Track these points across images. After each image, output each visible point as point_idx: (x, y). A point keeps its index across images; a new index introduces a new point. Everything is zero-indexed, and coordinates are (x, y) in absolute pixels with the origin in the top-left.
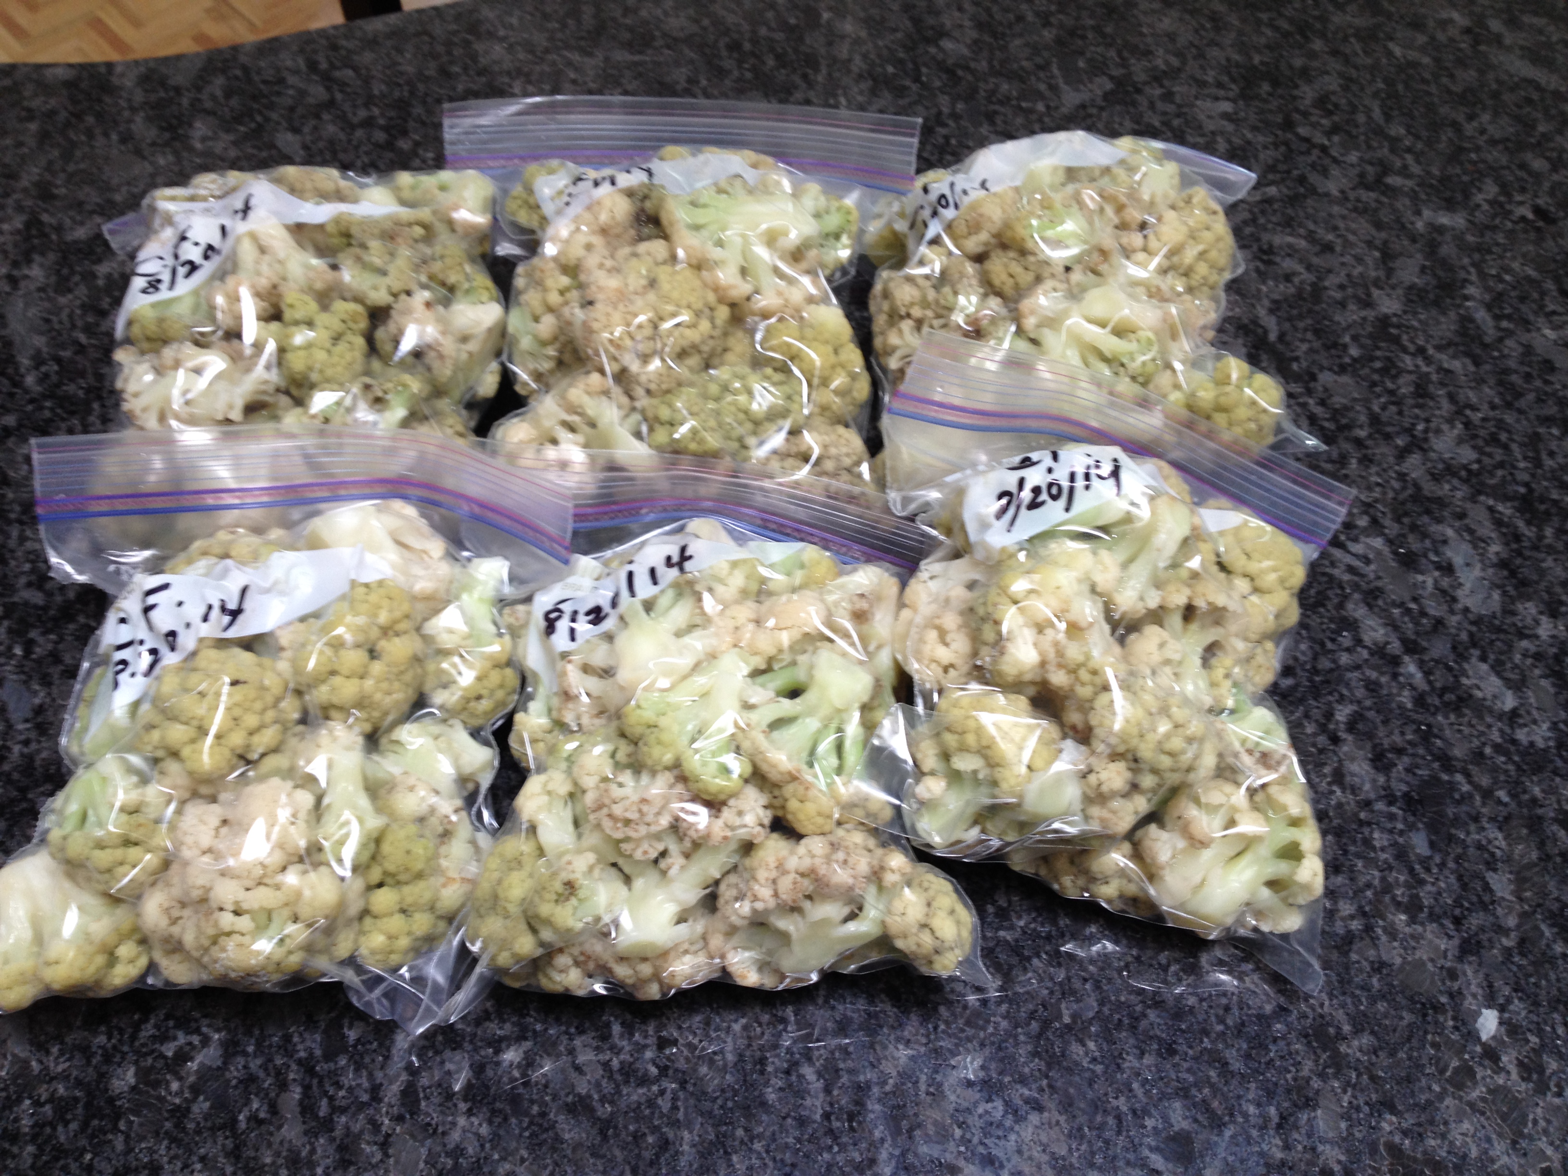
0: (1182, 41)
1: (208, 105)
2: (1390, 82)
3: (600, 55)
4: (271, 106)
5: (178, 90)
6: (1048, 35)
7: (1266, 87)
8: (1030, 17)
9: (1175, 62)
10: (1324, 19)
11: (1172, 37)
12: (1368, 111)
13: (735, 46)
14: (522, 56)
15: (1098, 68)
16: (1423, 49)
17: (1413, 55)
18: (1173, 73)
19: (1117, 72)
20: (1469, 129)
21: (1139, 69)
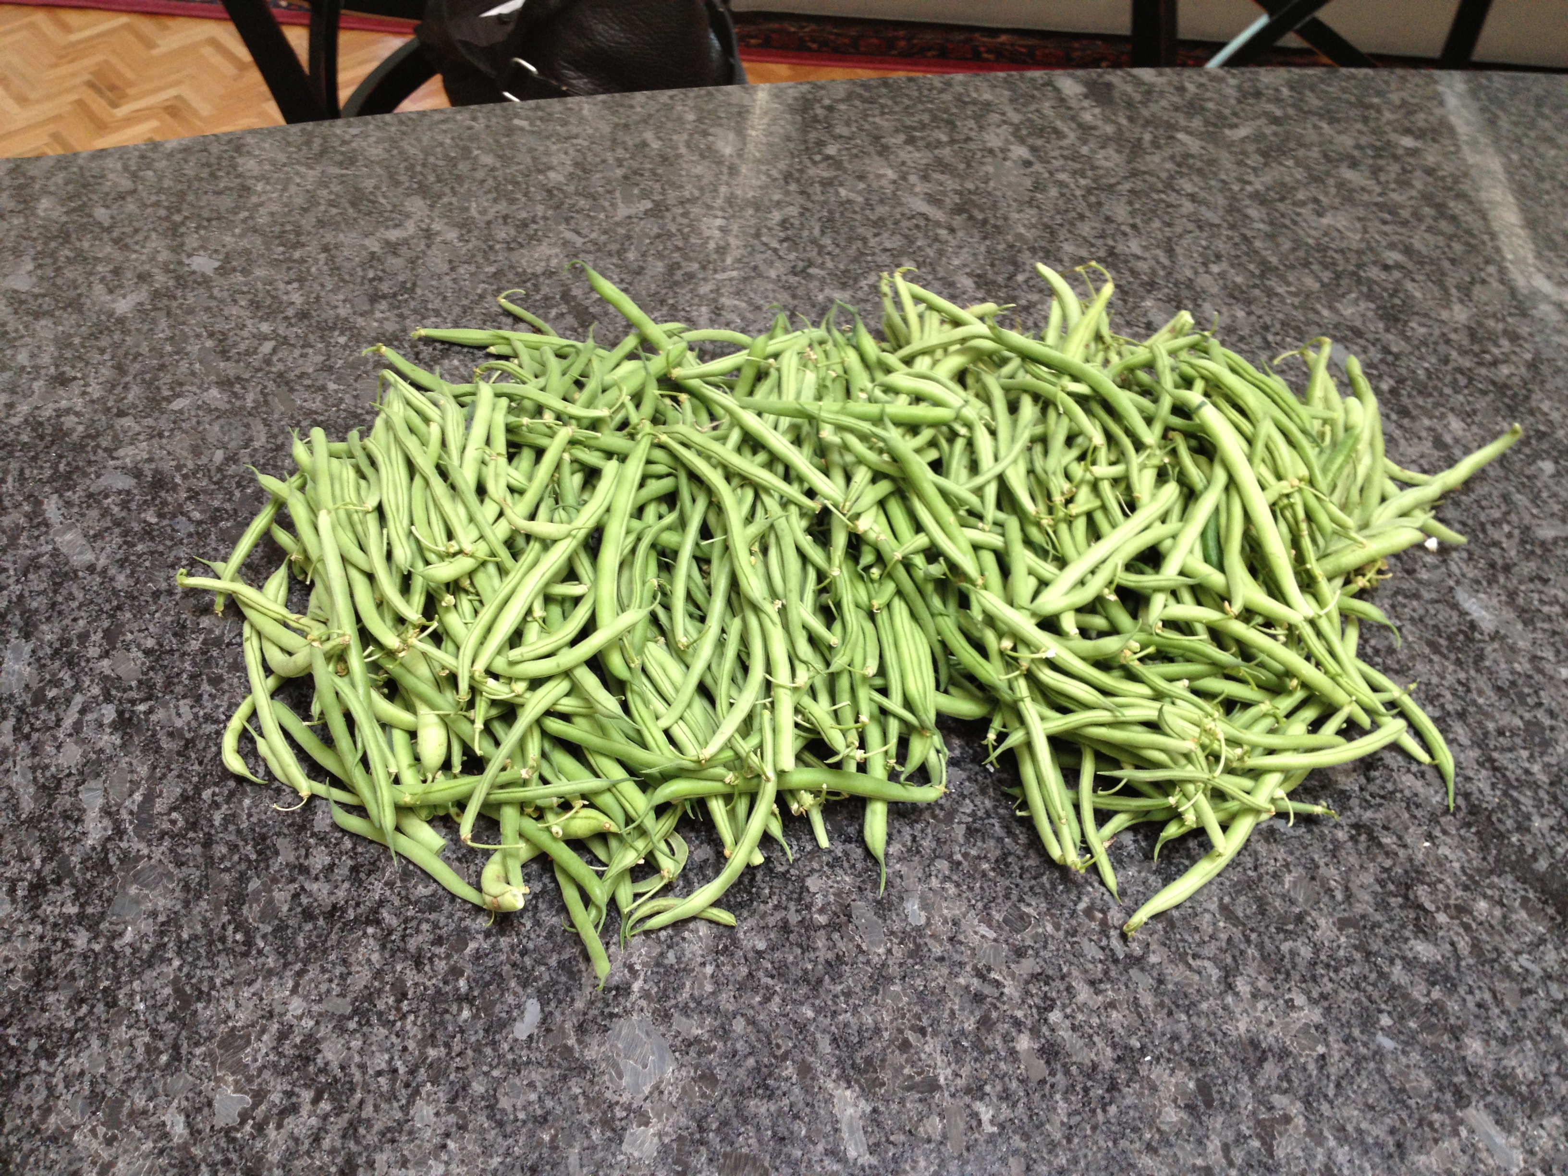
0: (705, 181)
1: (53, 189)
2: (831, 212)
3: (319, 168)
4: (94, 192)
5: (33, 178)
6: (619, 172)
7: (751, 211)
8: (611, 161)
9: (697, 193)
10: (801, 171)
11: (699, 178)
12: (811, 229)
13: (410, 168)
14: (267, 167)
15: (645, 194)
16: (859, 193)
17: (852, 196)
18: (693, 200)
19: (657, 197)
20: (872, 242)
21: (672, 196)
